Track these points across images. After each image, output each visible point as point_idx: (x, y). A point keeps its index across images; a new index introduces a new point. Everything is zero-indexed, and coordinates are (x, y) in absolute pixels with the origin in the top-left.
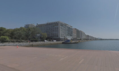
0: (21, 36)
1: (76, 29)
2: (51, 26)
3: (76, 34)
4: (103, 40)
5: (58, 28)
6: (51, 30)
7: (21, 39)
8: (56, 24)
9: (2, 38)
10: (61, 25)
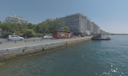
0: (45, 29)
1: (93, 23)
2: (70, 19)
3: (93, 29)
4: (115, 35)
5: (78, 21)
6: (70, 23)
7: (45, 33)
8: (77, 16)
9: (27, 32)
10: (82, 18)
